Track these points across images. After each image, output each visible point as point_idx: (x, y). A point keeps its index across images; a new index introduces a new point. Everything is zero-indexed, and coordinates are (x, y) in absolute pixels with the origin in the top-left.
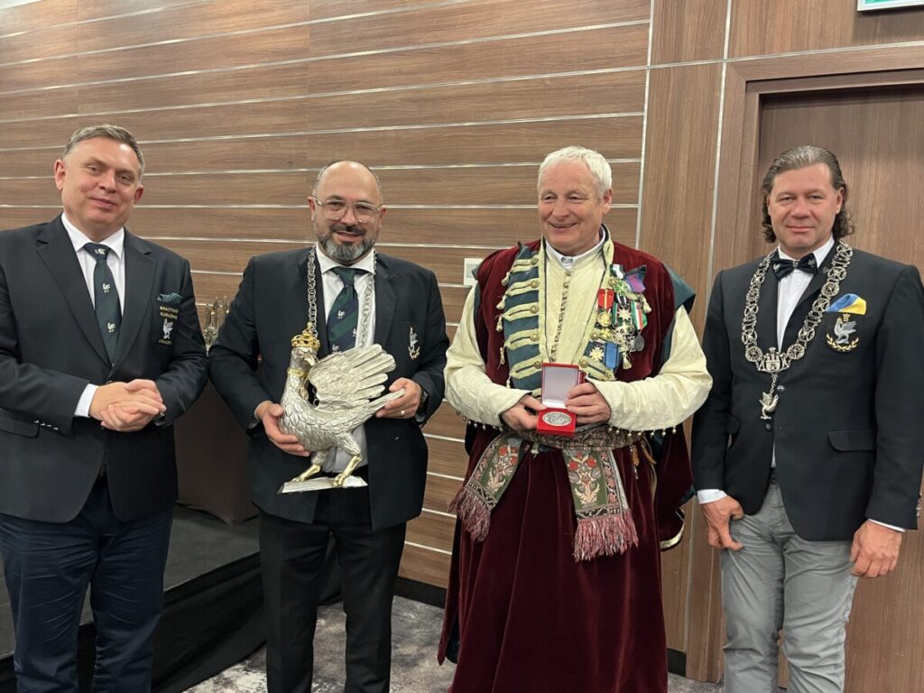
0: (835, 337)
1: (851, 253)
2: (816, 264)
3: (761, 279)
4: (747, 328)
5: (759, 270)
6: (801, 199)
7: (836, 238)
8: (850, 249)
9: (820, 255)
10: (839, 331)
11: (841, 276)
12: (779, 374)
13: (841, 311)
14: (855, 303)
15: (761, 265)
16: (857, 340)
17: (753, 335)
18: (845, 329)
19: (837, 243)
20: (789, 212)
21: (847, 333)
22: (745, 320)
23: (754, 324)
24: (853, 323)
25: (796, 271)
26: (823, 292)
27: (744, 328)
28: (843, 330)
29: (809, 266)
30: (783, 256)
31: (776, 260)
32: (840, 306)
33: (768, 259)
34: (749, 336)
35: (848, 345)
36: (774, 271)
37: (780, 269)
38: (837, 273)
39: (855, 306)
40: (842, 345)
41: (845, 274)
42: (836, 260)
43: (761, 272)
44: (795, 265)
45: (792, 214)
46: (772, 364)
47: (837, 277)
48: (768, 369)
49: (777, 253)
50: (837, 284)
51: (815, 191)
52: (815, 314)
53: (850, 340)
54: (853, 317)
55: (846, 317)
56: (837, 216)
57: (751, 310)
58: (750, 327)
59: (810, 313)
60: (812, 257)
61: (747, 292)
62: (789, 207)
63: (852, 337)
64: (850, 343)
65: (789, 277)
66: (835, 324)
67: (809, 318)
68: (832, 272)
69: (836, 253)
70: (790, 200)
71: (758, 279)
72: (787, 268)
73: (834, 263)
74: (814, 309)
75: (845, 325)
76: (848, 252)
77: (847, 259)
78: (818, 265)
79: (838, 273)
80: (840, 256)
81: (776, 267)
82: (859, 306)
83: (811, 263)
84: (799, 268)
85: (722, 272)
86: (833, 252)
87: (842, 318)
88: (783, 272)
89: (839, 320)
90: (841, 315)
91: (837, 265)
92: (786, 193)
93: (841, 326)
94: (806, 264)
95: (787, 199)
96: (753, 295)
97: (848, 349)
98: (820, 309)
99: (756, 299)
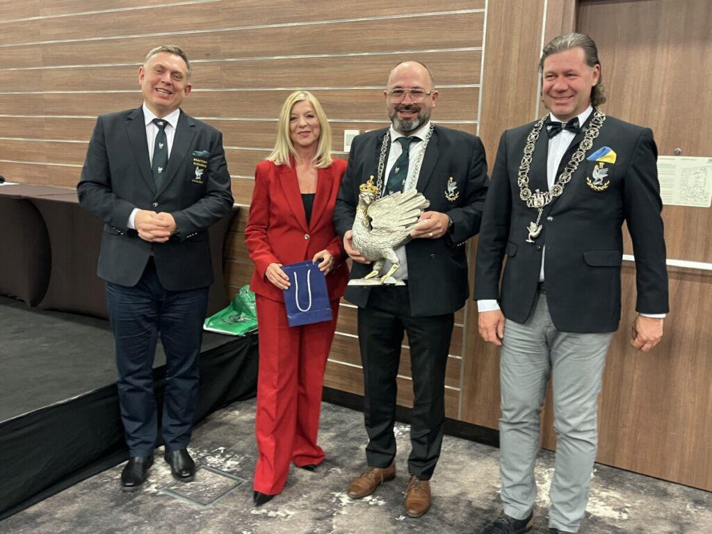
0: (593, 180)
1: (605, 118)
2: (579, 126)
3: (536, 137)
4: (522, 174)
5: (534, 129)
6: (561, 76)
7: (593, 106)
8: (604, 115)
9: (582, 118)
10: (596, 175)
11: (595, 135)
12: (544, 208)
13: (597, 160)
14: (608, 155)
15: (536, 125)
16: (608, 182)
17: (526, 180)
18: (600, 173)
19: (594, 111)
20: (551, 87)
21: (601, 177)
22: (521, 168)
23: (527, 171)
24: (606, 170)
25: (564, 131)
26: (581, 147)
27: (520, 174)
28: (599, 174)
29: (574, 127)
30: (553, 119)
31: (548, 122)
32: (598, 156)
33: (542, 122)
34: (523, 181)
35: (601, 186)
36: (547, 131)
37: (552, 129)
38: (592, 132)
39: (609, 157)
40: (598, 186)
41: (598, 133)
42: (593, 123)
43: (536, 131)
44: (564, 126)
45: (555, 88)
46: (538, 201)
47: (592, 136)
48: (536, 205)
49: (549, 117)
50: (591, 141)
51: (571, 71)
52: (574, 163)
53: (603, 182)
54: (606, 165)
55: (602, 165)
56: (594, 89)
57: (526, 160)
58: (524, 173)
59: (570, 163)
60: (576, 120)
61: (525, 146)
62: (552, 83)
63: (605, 180)
64: (603, 185)
65: (558, 135)
66: (593, 169)
67: (568, 166)
68: (589, 132)
69: (593, 117)
70: (553, 78)
71: (533, 136)
72: (557, 129)
73: (591, 125)
74: (573, 160)
75: (600, 171)
76: (602, 117)
77: (601, 122)
78: (581, 126)
79: (594, 132)
80: (596, 120)
81: (549, 128)
82: (611, 157)
83: (575, 125)
84: (566, 128)
85: (507, 131)
86: (591, 116)
87: (599, 165)
88: (554, 131)
89: (596, 167)
90: (598, 163)
91: (593, 126)
92: (550, 72)
93: (598, 171)
94: (572, 126)
95: (551, 76)
96: (530, 148)
97: (602, 188)
98: (577, 160)
99: (531, 152)
